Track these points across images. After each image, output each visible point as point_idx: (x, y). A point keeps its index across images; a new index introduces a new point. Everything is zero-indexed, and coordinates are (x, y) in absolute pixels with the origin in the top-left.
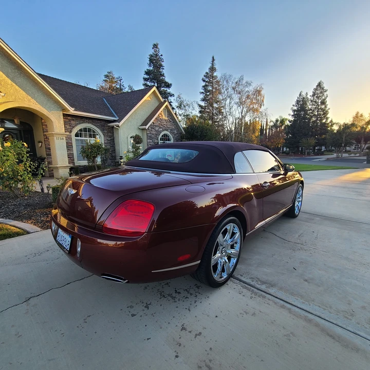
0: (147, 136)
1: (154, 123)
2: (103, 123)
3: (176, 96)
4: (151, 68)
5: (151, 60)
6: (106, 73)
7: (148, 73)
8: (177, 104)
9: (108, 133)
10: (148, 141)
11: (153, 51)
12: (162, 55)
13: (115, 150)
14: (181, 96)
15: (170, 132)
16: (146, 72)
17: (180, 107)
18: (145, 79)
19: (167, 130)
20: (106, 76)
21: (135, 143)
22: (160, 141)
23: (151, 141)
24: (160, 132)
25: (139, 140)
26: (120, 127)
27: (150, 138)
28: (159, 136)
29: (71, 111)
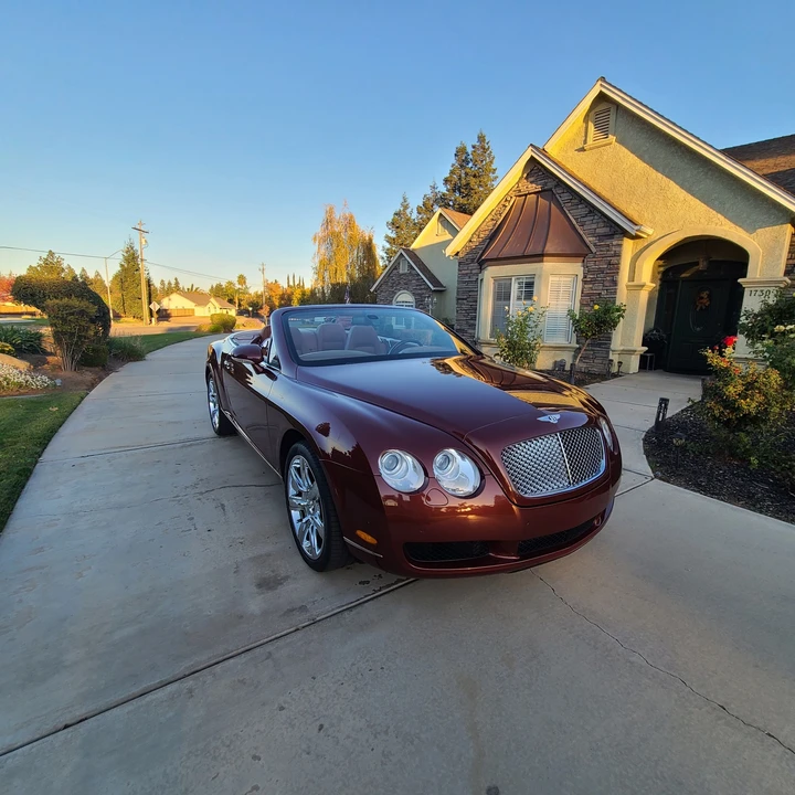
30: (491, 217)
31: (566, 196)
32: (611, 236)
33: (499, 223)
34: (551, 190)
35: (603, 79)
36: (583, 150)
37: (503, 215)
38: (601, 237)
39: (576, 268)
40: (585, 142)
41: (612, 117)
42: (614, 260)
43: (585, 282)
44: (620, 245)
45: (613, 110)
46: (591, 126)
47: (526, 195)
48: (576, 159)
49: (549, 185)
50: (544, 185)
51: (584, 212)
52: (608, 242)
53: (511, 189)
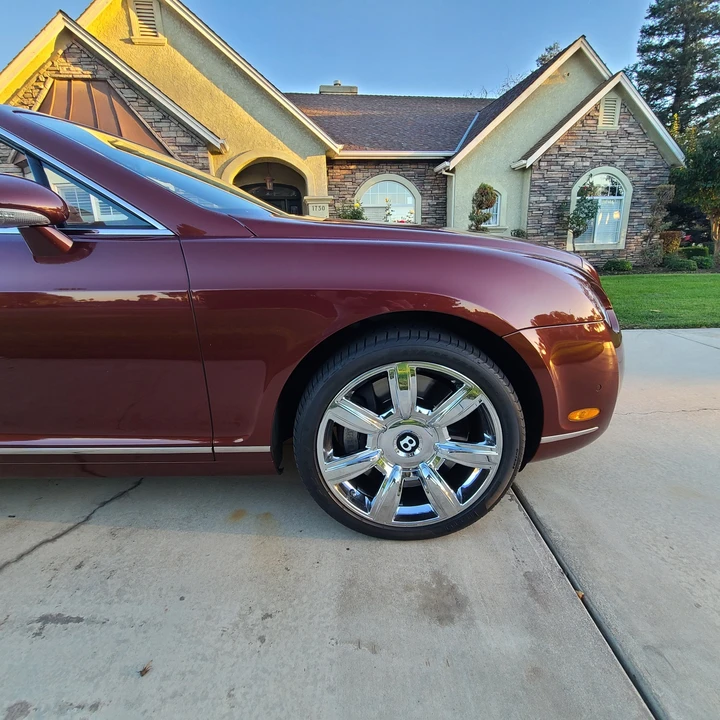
0: (533, 186)
1: (560, 148)
2: (423, 168)
7: (658, 9)
9: (432, 189)
10: (534, 199)
15: (623, 169)
16: (652, 9)
18: (649, 32)
19: (612, 163)
21: (480, 206)
22: (574, 198)
23: (544, 199)
24: (582, 171)
25: (485, 198)
26: (453, 171)
27: (542, 190)
28: (575, 182)
29: (337, 151)
30: (16, 100)
31: (127, 94)
32: (195, 147)
34: (105, 81)
36: (130, 41)
37: (40, 100)
38: (184, 147)
40: (131, 32)
41: (157, 14)
44: (207, 159)
45: (156, 5)
46: (133, 16)
47: (69, 80)
48: (124, 51)
49: (103, 74)
50: (95, 72)
51: (158, 116)
52: (193, 153)
53: (42, 66)
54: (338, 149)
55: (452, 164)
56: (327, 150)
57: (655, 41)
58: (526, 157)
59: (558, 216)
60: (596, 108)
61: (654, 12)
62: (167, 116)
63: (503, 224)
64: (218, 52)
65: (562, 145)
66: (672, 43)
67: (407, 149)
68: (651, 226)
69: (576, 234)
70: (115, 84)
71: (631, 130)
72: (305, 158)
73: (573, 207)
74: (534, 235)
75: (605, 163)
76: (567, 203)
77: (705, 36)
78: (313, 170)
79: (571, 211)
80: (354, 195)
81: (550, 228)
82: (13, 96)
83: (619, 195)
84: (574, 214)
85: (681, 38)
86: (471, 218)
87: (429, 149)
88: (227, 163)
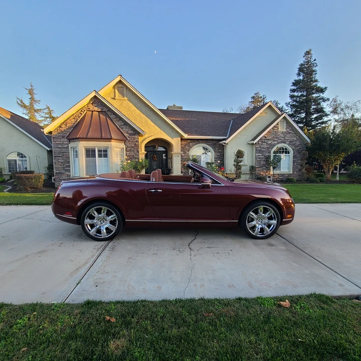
0: (256, 150)
1: (266, 137)
2: (214, 142)
3: (331, 100)
4: (301, 78)
5: (301, 70)
6: (254, 95)
7: (295, 83)
8: (331, 109)
9: (219, 149)
10: (257, 154)
11: (304, 59)
12: (315, 60)
13: (224, 164)
14: (338, 99)
15: (289, 145)
16: (293, 83)
17: (335, 112)
18: (293, 91)
19: (285, 142)
20: (253, 98)
21: (238, 157)
22: (272, 155)
23: (261, 155)
24: (274, 145)
25: (240, 154)
26: (227, 144)
27: (260, 151)
28: (272, 149)
29: (185, 136)
30: (72, 117)
31: (112, 116)
32: (134, 135)
33: (78, 120)
34: (105, 112)
35: (121, 76)
36: (114, 99)
37: (81, 118)
38: (131, 134)
39: (122, 145)
40: (115, 96)
41: (125, 91)
42: (137, 143)
43: (126, 151)
44: (138, 138)
45: (125, 88)
46: (116, 91)
47: (92, 111)
48: (112, 101)
49: (105, 110)
50: (102, 109)
51: (122, 124)
52: (134, 137)
53: (84, 107)
54: (186, 136)
55: (227, 142)
56: (181, 136)
57: (296, 94)
58: (254, 139)
59: (266, 161)
60: (277, 124)
61: (294, 84)
62: (126, 124)
63: (246, 163)
64: (145, 103)
65: (266, 136)
66: (302, 95)
67: (209, 136)
68: (301, 166)
69: (274, 168)
70: (109, 113)
71: (290, 131)
72: (173, 138)
73: (272, 158)
74: (258, 168)
75: (282, 142)
76: (269, 156)
77: (314, 94)
78: (175, 143)
79: (271, 160)
80: (189, 151)
81: (264, 165)
82: (71, 116)
83: (289, 153)
84: (273, 160)
85: (305, 94)
86: (235, 161)
87: (217, 136)
88: (144, 140)
